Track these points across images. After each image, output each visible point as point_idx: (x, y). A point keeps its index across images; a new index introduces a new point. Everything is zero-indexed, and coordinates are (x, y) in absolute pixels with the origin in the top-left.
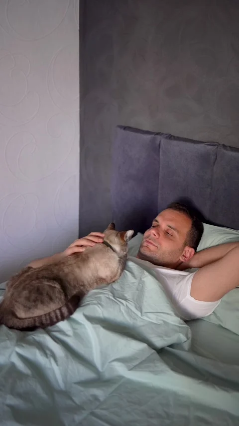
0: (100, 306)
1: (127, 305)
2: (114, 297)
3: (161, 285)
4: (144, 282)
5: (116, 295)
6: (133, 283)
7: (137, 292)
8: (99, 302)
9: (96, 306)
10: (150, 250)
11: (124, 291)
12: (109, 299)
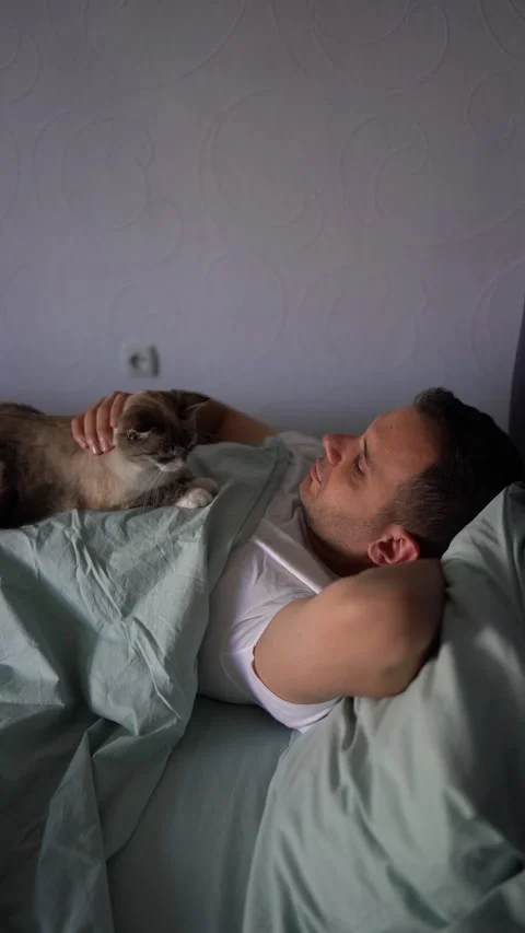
0: (35, 543)
1: (91, 572)
2: (80, 544)
4: (177, 552)
5: (95, 543)
7: (139, 561)
8: (42, 536)
9: (27, 540)
11: (121, 544)
12: (67, 540)
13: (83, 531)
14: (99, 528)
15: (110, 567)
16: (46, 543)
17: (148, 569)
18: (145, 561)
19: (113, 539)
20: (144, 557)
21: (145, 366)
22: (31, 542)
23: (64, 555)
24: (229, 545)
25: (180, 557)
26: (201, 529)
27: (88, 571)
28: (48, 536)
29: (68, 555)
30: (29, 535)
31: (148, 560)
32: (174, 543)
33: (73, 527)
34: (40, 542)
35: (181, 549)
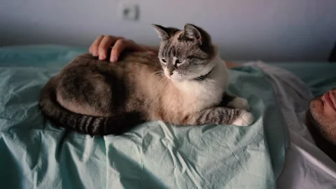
0: (141, 148)
1: (186, 172)
2: (175, 151)
3: (272, 180)
4: (247, 157)
5: (183, 149)
6: (227, 147)
7: (221, 164)
8: (146, 144)
9: (135, 146)
10: (322, 112)
11: (202, 150)
12: (164, 147)
13: (175, 141)
14: (185, 138)
15: (198, 166)
16: (149, 148)
17: (228, 169)
18: (225, 164)
19: (196, 146)
20: (224, 160)
21: (132, 14)
22: (138, 148)
23: (164, 158)
24: (283, 153)
25: (249, 161)
26: (263, 141)
27: (184, 171)
28: (149, 143)
29: (167, 157)
30: (135, 142)
31: (227, 163)
32: (244, 150)
33: (167, 137)
34: (145, 148)
35: (249, 155)
